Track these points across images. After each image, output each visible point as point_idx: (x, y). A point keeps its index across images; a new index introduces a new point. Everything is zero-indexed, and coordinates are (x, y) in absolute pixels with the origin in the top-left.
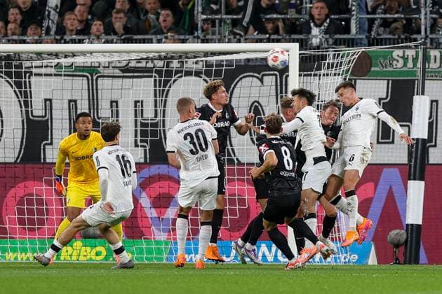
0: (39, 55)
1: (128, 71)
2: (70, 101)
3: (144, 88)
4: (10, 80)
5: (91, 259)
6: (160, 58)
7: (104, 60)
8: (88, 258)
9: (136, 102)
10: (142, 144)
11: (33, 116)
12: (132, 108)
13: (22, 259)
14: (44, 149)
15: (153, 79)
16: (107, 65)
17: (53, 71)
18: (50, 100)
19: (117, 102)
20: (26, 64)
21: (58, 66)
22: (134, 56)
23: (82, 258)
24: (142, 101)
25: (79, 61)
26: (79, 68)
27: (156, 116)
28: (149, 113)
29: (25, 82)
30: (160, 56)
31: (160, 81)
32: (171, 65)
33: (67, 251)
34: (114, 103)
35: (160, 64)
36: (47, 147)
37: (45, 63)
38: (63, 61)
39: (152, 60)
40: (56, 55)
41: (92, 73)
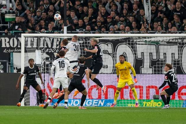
0: (139, 37)
1: (169, 43)
2: (150, 53)
3: (175, 49)
4: (129, 46)
5: (157, 106)
6: (180, 39)
7: (161, 39)
8: (156, 106)
9: (172, 54)
10: (174, 67)
11: (137, 58)
12: (171, 55)
13: (133, 106)
14: (141, 69)
15: (177, 46)
16: (162, 41)
17: (144, 43)
18: (143, 53)
19: (166, 54)
20: (135, 40)
21: (146, 41)
22: (171, 38)
23: (153, 106)
24: (174, 53)
25: (153, 39)
26: (153, 42)
27: (179, 58)
28: (176, 57)
29: (135, 46)
30: (180, 38)
31: (180, 46)
32: (184, 41)
33: (149, 104)
34: (165, 54)
35: (180, 41)
36: (142, 68)
37: (141, 40)
38: (147, 39)
39: (177, 39)
40: (145, 38)
41: (157, 44)
